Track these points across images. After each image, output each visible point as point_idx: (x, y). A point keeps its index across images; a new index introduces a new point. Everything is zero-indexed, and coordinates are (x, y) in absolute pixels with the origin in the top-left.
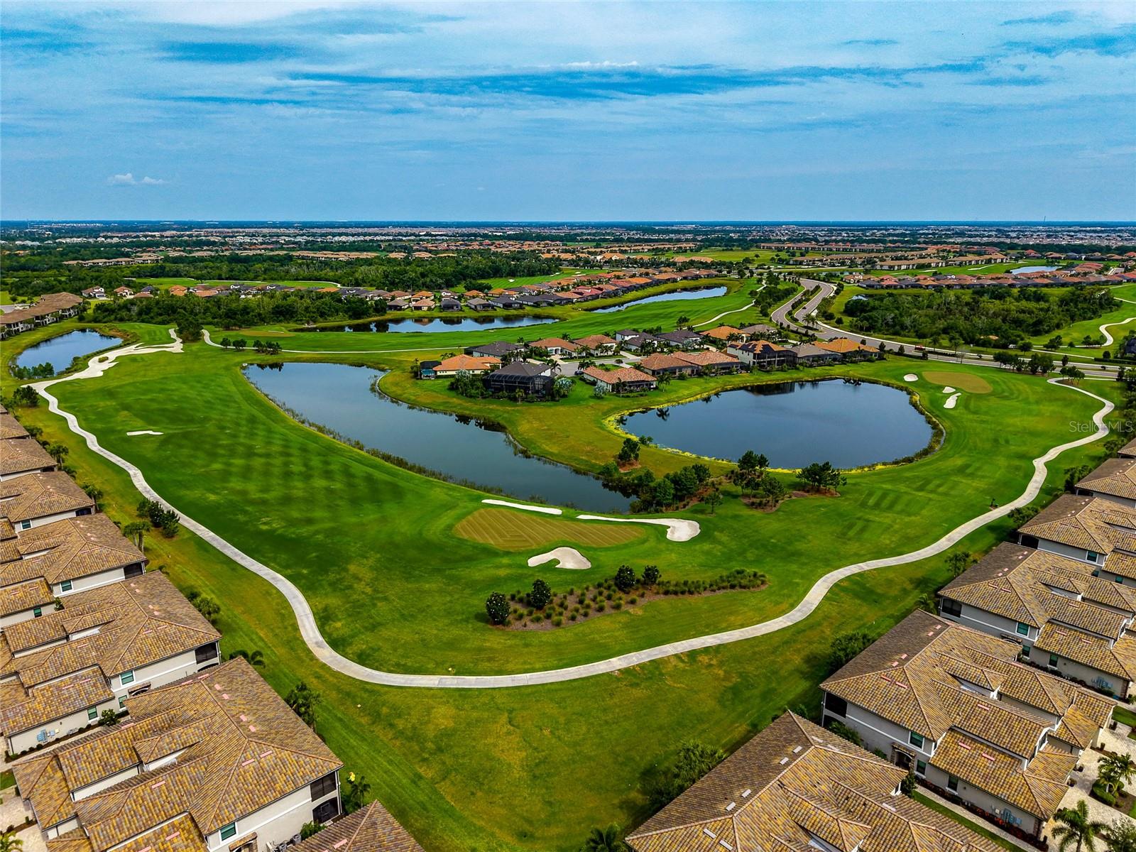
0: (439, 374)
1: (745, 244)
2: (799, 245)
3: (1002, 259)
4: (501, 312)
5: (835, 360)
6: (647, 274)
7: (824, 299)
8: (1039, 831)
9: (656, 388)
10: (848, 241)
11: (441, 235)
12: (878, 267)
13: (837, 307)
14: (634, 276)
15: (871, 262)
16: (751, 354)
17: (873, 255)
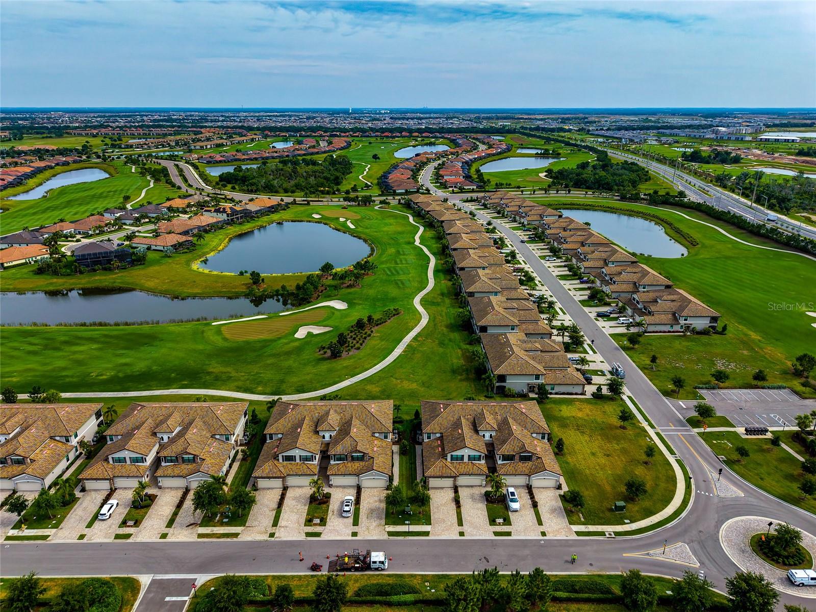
0: (6, 265)
1: (56, 133)
3: (258, 138)
5: (269, 212)
12: (193, 147)
16: (225, 214)
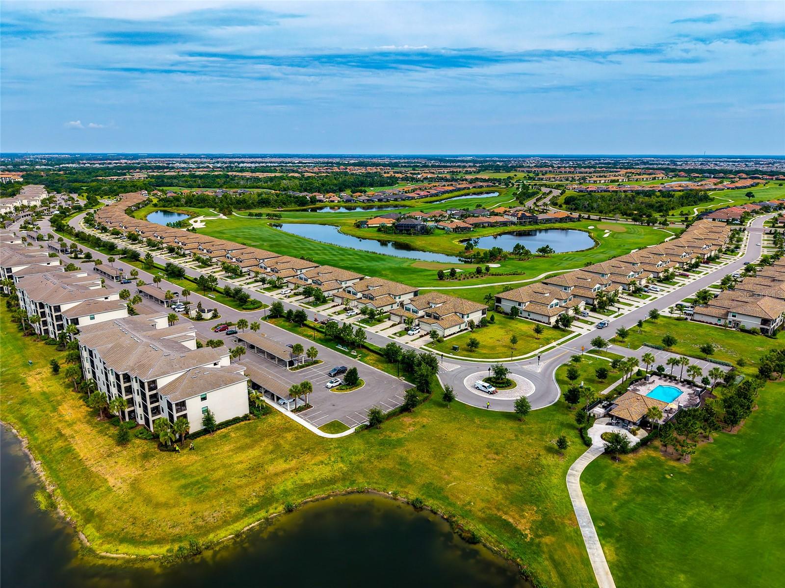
0: (370, 226)
1: (508, 169)
2: (542, 169)
3: (663, 178)
4: (377, 204)
5: (556, 221)
6: (452, 185)
7: (554, 196)
8: (594, 302)
9: (473, 231)
10: (572, 167)
11: (309, 163)
12: (588, 182)
13: (561, 200)
14: (444, 186)
15: (584, 179)
16: (516, 218)
17: (586, 175)
